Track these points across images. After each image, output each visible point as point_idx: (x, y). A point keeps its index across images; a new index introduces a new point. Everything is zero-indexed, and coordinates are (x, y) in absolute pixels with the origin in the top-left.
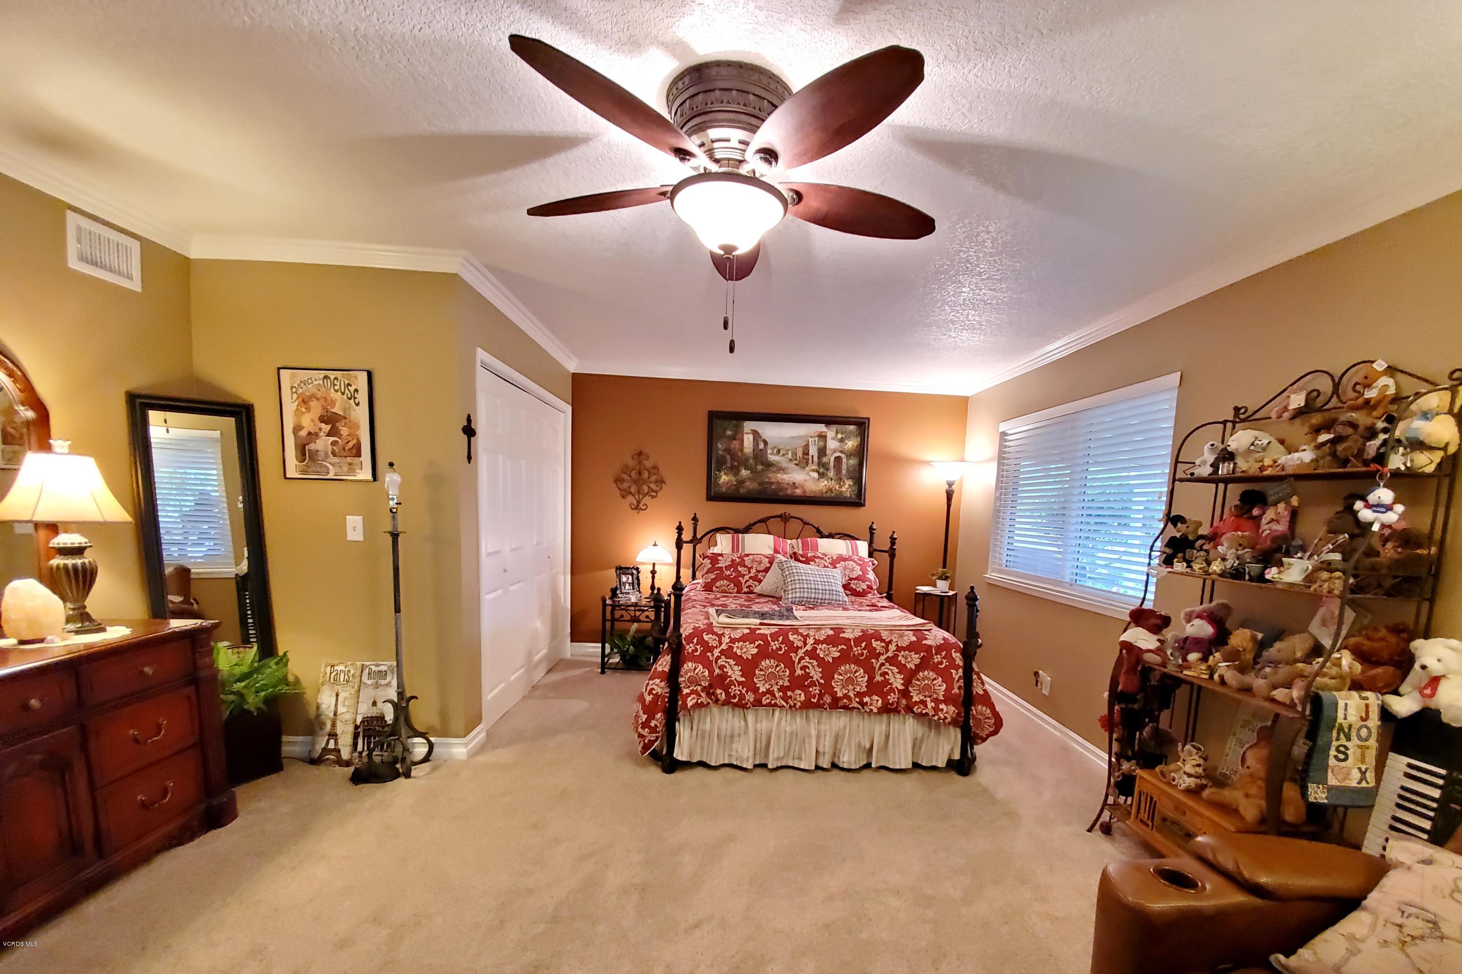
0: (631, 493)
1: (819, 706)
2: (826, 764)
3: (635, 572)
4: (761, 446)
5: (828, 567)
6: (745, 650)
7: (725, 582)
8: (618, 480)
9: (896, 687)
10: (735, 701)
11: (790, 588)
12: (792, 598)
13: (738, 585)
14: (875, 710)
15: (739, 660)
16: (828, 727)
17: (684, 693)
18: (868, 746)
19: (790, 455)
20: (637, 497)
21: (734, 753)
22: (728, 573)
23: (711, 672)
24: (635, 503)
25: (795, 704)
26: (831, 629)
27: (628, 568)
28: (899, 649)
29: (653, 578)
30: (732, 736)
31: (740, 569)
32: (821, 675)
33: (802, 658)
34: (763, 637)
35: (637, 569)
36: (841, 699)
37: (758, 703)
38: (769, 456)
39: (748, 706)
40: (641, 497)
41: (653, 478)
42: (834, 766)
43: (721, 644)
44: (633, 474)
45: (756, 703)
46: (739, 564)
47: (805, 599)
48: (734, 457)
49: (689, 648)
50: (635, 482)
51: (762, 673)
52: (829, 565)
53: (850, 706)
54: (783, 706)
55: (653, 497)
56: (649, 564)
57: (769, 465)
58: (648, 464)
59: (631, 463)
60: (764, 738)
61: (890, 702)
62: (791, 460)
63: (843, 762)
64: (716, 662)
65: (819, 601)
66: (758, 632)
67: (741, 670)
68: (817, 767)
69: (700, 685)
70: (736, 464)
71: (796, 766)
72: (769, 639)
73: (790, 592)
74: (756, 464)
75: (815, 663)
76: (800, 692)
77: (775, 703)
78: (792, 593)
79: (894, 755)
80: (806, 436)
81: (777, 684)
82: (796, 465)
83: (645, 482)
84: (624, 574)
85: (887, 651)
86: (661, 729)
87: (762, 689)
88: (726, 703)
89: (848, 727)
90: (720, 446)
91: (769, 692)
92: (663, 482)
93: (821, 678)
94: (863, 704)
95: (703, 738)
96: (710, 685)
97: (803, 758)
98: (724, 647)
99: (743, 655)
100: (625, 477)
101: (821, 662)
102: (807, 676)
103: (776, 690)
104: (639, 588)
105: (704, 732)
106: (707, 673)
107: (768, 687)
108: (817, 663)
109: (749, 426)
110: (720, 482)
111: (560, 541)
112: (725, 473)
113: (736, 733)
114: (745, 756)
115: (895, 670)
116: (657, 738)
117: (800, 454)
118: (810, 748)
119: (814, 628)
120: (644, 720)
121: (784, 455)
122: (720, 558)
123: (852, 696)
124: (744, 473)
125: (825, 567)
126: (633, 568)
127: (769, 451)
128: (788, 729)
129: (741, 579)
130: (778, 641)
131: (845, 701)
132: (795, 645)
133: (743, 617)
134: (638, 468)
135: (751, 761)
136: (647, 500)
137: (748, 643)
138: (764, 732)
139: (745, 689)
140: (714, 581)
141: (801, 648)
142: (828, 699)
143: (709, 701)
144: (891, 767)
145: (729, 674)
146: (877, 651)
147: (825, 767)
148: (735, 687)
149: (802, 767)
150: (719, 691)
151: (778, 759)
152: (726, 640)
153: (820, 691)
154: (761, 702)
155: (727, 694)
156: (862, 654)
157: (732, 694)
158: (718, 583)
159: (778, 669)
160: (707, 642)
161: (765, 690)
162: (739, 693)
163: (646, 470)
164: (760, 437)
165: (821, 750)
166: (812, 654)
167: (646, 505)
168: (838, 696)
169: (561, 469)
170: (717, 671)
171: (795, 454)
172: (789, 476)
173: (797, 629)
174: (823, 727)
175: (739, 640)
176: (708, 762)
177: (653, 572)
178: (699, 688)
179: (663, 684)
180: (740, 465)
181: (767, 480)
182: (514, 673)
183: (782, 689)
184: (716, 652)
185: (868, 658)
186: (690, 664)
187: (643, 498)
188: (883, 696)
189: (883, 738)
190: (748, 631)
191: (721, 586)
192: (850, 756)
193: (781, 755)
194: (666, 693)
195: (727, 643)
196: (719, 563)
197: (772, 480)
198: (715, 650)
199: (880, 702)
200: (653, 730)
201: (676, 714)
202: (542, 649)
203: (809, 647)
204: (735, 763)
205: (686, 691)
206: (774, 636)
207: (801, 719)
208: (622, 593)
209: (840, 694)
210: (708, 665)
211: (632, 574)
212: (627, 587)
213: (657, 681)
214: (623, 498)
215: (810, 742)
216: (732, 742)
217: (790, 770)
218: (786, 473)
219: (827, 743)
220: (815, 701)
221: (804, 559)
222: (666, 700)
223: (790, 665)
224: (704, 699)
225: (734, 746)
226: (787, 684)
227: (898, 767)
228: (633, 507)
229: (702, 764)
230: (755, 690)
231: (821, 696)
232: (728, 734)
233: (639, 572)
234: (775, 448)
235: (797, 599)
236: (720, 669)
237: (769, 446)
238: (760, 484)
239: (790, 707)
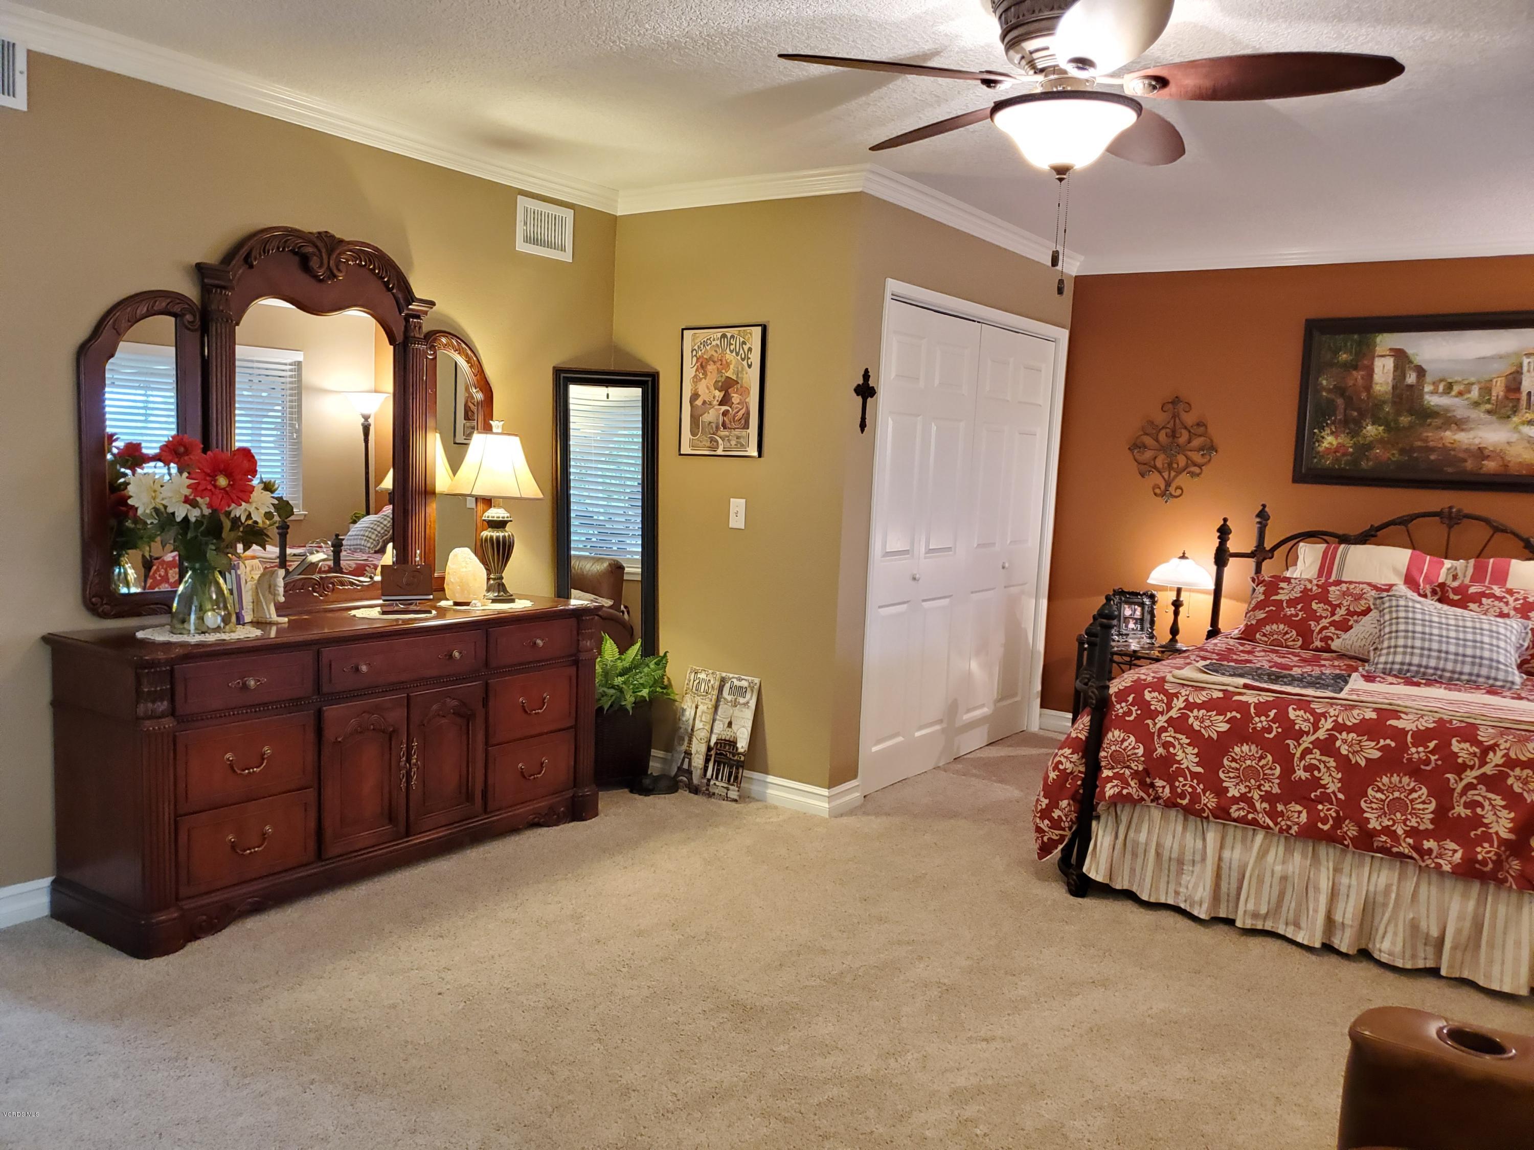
0: (1155, 467)
1: (1332, 838)
2: (1343, 942)
3: (1147, 601)
4: (1411, 378)
5: (1507, 616)
6: (1207, 723)
7: (1282, 626)
8: (1136, 446)
9: (1497, 833)
10: (1185, 802)
11: (1386, 644)
12: (1386, 663)
13: (1305, 635)
14: (1447, 868)
15: (1195, 737)
16: (1354, 882)
17: (1104, 775)
18: (1435, 933)
19: (1475, 394)
20: (1166, 475)
21: (1182, 890)
22: (1290, 611)
23: (1149, 751)
24: (1163, 487)
25: (1290, 828)
26: (1375, 710)
27: (1137, 594)
29: (1176, 613)
30: (1181, 862)
31: (1314, 606)
32: (1340, 785)
33: (1307, 751)
34: (1243, 707)
35: (1152, 597)
36: (1374, 833)
37: (1222, 814)
38: (1427, 397)
39: (1205, 815)
40: (1173, 474)
41: (1196, 442)
42: (1365, 955)
43: (1169, 708)
44: (1162, 436)
45: (1218, 813)
46: (1314, 597)
47: (1414, 668)
48: (1350, 402)
49: (1120, 709)
50: (1163, 449)
51: (1234, 765)
52: (1512, 613)
53: (1395, 850)
54: (1268, 827)
55: (1193, 475)
56: (1171, 589)
57: (1426, 415)
58: (1189, 419)
59: (1161, 418)
60: (1235, 876)
61: (1480, 857)
62: (1476, 404)
63: (1380, 951)
64: (1159, 736)
66: (1236, 698)
67: (1197, 755)
68: (1328, 948)
69: (1129, 767)
70: (1355, 414)
71: (1289, 936)
72: (1252, 710)
73: (1385, 651)
74: (1398, 413)
75: (1332, 763)
76: (1299, 808)
77: (1254, 819)
78: (1388, 654)
79: (1491, 962)
80: (1517, 354)
81: (1259, 787)
82: (1489, 412)
83: (1181, 449)
84: (1126, 603)
85: (1483, 763)
86: (1067, 825)
87: (1233, 792)
88: (1171, 804)
89: (1394, 888)
90: (1324, 382)
91: (1244, 798)
92: (1212, 448)
93: (1340, 790)
94: (1425, 853)
95: (1135, 855)
96: (1146, 772)
97: (1303, 924)
98: (1174, 713)
99: (1203, 730)
100: (1148, 440)
101: (1344, 764)
102: (1315, 783)
103: (1256, 797)
104: (1152, 628)
105: (1136, 843)
106: (1140, 751)
107: (1244, 790)
108: (1334, 764)
109: (1386, 342)
110: (1320, 449)
111: (1033, 542)
112: (1332, 433)
113: (1188, 857)
114: (1197, 898)
115: (1499, 801)
116: (1062, 837)
117: (1499, 390)
118: (1316, 911)
119: (1342, 705)
120: (1044, 806)
121: (1460, 394)
122: (1282, 585)
123: (1400, 832)
124: (1371, 430)
125: (1502, 615)
126: (1144, 594)
127: (1427, 388)
128: (1278, 868)
129: (1312, 623)
130: (1268, 716)
131: (1384, 838)
132: (1297, 727)
133: (1231, 675)
134: (1170, 425)
135: (1205, 906)
136: (1183, 480)
137: (1214, 713)
138: (1235, 865)
139: (1201, 786)
140: (1261, 623)
141: (1308, 733)
142: (1350, 829)
143: (1142, 794)
144: (1481, 983)
145: (1178, 758)
146: (1460, 760)
147: (1344, 949)
148: (1186, 779)
149: (1299, 940)
150: (1159, 783)
151: (1255, 915)
152: (1179, 703)
153: (1337, 812)
154: (1229, 814)
155: (1173, 789)
156: (1427, 762)
157: (1179, 790)
158: (1268, 628)
159: (1263, 762)
160: (1149, 704)
161: (1237, 795)
162: (1190, 790)
163: (1186, 428)
164: (1411, 362)
165: (1338, 918)
166: (1327, 747)
167: (1181, 489)
168: (1370, 826)
169: (1041, 432)
170: (1160, 751)
171: (1486, 390)
172: (1471, 435)
173: (1310, 702)
174: (1345, 880)
175: (1200, 707)
176: (1138, 894)
177: (1177, 604)
178: (1127, 772)
179: (1075, 757)
180: (1362, 415)
181: (1419, 443)
182: (921, 728)
183: (1268, 797)
184: (1161, 721)
185: (1439, 771)
186: (1117, 733)
187: (1176, 477)
188: (1468, 844)
189: (1467, 924)
190: (1221, 695)
191: (1271, 633)
192: (1393, 943)
193: (1263, 911)
194: (1080, 772)
195: (1180, 709)
196: (1278, 594)
197: (1431, 444)
198: (1160, 718)
199: (1459, 855)
200: (1056, 824)
201: (1093, 808)
203: (1321, 734)
204: (1182, 906)
205: (1106, 773)
206: (1262, 709)
207: (1304, 855)
208: (1120, 634)
209: (1374, 824)
210: (1145, 738)
211: (1142, 605)
212: (1131, 625)
213: (1067, 751)
214: (1143, 476)
215: (1317, 900)
216: (1180, 872)
217: (1279, 942)
218: (1463, 430)
219: (1350, 909)
220: (1326, 828)
221: (1456, 598)
222: (1079, 783)
223: (1285, 760)
224: (1133, 789)
225: (1185, 878)
226: (1276, 790)
227: (1495, 987)
228: (1158, 491)
229: (1129, 895)
230: (1220, 792)
231: (1338, 822)
232: (1174, 855)
233: (1154, 602)
234: (1441, 381)
235: (1397, 667)
236: (1164, 748)
237: (1429, 378)
238: (1402, 451)
239: (1281, 831)
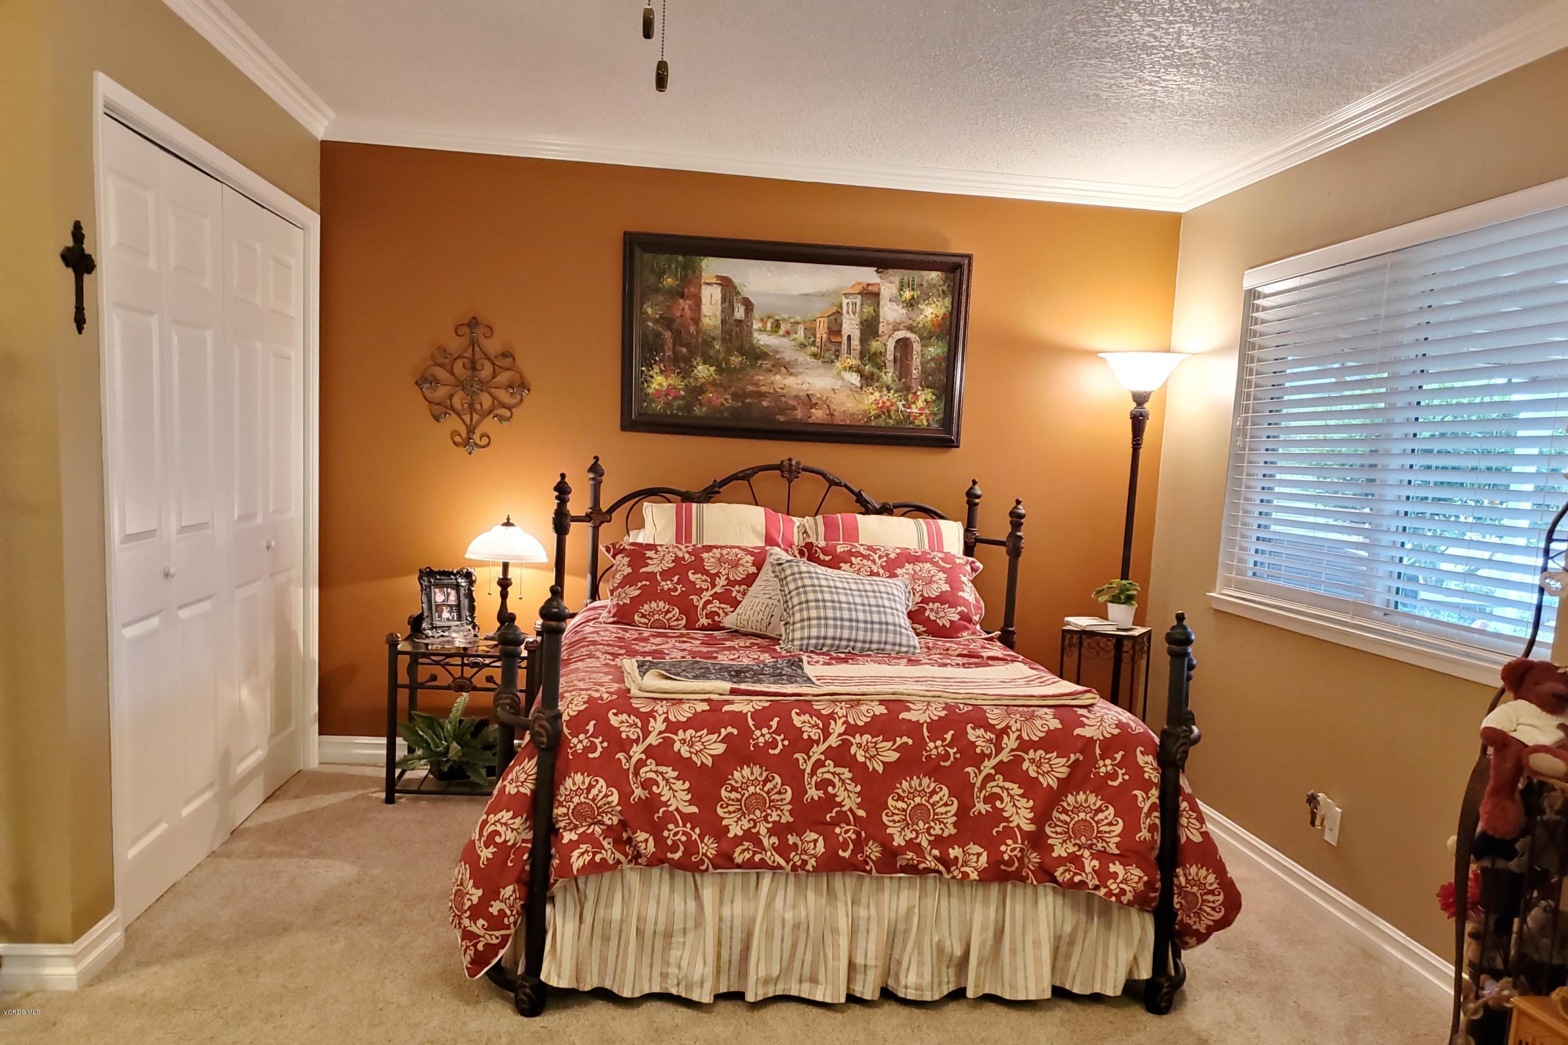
0: (453, 410)
1: (854, 866)
2: (868, 989)
3: (462, 582)
4: (740, 313)
5: (878, 574)
6: (698, 746)
7: (661, 604)
8: (424, 380)
9: (1018, 826)
10: (677, 856)
11: (798, 617)
12: (802, 639)
13: (689, 611)
14: (974, 876)
15: (685, 767)
16: (873, 912)
17: (565, 841)
18: (958, 952)
19: (800, 335)
20: (467, 418)
21: (673, 970)
22: (667, 585)
23: (625, 796)
24: (464, 433)
25: (805, 862)
26: (881, 702)
27: (449, 574)
28: (1025, 745)
29: (504, 595)
30: (668, 935)
31: (692, 577)
32: (859, 800)
33: (819, 764)
34: (738, 719)
35: (468, 576)
36: (900, 850)
37: (724, 861)
38: (756, 335)
39: (704, 867)
40: (476, 417)
41: (504, 377)
42: (887, 995)
43: (646, 733)
44: (458, 368)
45: (719, 861)
46: (690, 566)
47: (829, 642)
48: (678, 338)
49: (578, 743)
50: (461, 385)
51: (734, 795)
52: (881, 571)
53: (922, 866)
54: (779, 867)
55: (501, 418)
56: (494, 564)
57: (756, 356)
58: (493, 346)
59: (455, 344)
60: (737, 935)
61: (1006, 857)
62: (803, 346)
63: (906, 987)
64: (636, 774)
65: (859, 645)
66: (727, 708)
67: (689, 790)
68: (852, 999)
69: (601, 823)
70: (684, 350)
71: (804, 995)
72: (751, 722)
73: (798, 626)
74: (729, 352)
75: (847, 774)
76: (814, 836)
77: (762, 860)
78: (802, 628)
79: (1014, 969)
80: (836, 293)
81: (765, 819)
82: (815, 356)
83: (485, 386)
84: (437, 586)
85: (999, 750)
86: (512, 919)
87: (735, 830)
88: (656, 861)
89: (916, 910)
90: (650, 311)
91: (751, 836)
92: (524, 386)
93: (860, 806)
94: (944, 860)
95: (606, 939)
96: (623, 824)
97: (822, 978)
98: (653, 740)
99: (694, 757)
100: (441, 373)
101: (861, 772)
102: (830, 801)
103: (763, 831)
104: (472, 616)
105: (608, 923)
106: (615, 798)
107: (747, 825)
108: (850, 775)
109: (712, 267)
110: (650, 391)
111: (295, 512)
112: (662, 372)
113: (678, 925)
114: (697, 977)
115: (1016, 790)
116: (505, 939)
117: (822, 332)
118: (836, 958)
119: (846, 701)
120: (475, 901)
121: (788, 333)
122: (649, 554)
123: (925, 844)
124: (703, 371)
125: (872, 574)
126: (458, 572)
127: (756, 325)
128: (789, 916)
129: (695, 598)
130: (770, 727)
131: (910, 855)
132: (805, 736)
133: (696, 677)
134: (468, 354)
135: (708, 986)
136: (489, 425)
137: (705, 731)
138: (737, 922)
139: (697, 830)
140: (637, 602)
141: (817, 742)
142: (873, 851)
143: (619, 856)
144: (1007, 996)
145: (664, 799)
146: (978, 750)
147: (868, 996)
148: (677, 826)
149: (819, 998)
150: (641, 836)
151: (767, 981)
152: (658, 725)
153: (858, 834)
154: (732, 860)
155: (660, 841)
156: (946, 757)
157: (669, 842)
158: (646, 607)
159: (769, 786)
160: (617, 732)
161: (740, 833)
162: (684, 839)
163: (489, 359)
164: (738, 293)
165: (859, 960)
166: (841, 756)
167: (488, 437)
168: (895, 844)
169: (295, 353)
170: (639, 792)
171: (811, 331)
172: (799, 380)
173: (810, 701)
174: (863, 912)
175: (685, 726)
176: (615, 991)
177: (504, 584)
178: (598, 830)
179: (518, 821)
180: (692, 353)
181: (750, 388)
182: (189, 801)
183: (778, 830)
184: (637, 752)
185: (959, 765)
186: (579, 778)
187: (479, 422)
188: (991, 845)
189: (990, 934)
190: (705, 706)
191: (652, 613)
192: (920, 975)
193: (775, 972)
194: (524, 841)
195: (660, 733)
196: (647, 565)
197: (763, 389)
198: (635, 748)
199: (984, 858)
200: (496, 923)
201: (547, 886)
202: (256, 749)
203: (833, 741)
204: (674, 991)
205: (568, 837)
206: (762, 718)
207: (818, 892)
208: (433, 628)
209: (898, 841)
210: (617, 779)
211: (457, 587)
212: (446, 615)
213: (506, 815)
214: (437, 419)
215: (836, 945)
216: (667, 947)
217: (793, 1006)
218: (791, 374)
219: (872, 946)
220: (846, 855)
221: (827, 558)
222: (525, 857)
223: (794, 778)
224: (608, 852)
225: (674, 954)
226: (787, 818)
227: (1021, 997)
228: (458, 439)
229: (603, 995)
230: (720, 832)
231: (859, 845)
232: (661, 927)
233: (471, 583)
234: (769, 317)
235: (813, 642)
236: (644, 789)
237: (757, 314)
238: (735, 396)
239: (794, 868)
